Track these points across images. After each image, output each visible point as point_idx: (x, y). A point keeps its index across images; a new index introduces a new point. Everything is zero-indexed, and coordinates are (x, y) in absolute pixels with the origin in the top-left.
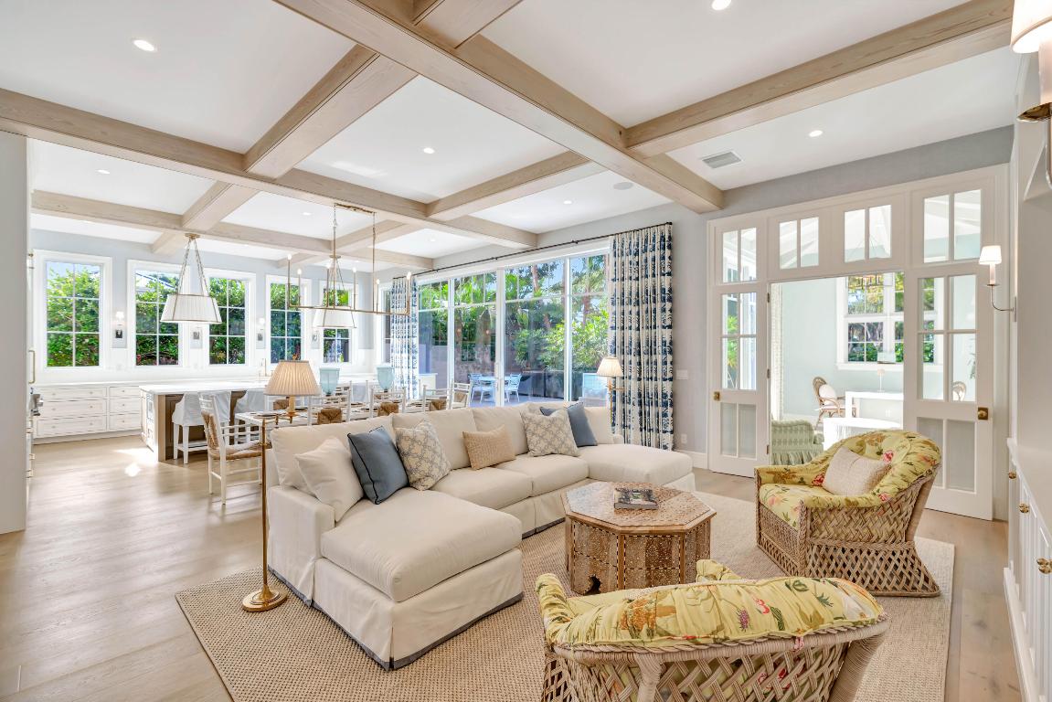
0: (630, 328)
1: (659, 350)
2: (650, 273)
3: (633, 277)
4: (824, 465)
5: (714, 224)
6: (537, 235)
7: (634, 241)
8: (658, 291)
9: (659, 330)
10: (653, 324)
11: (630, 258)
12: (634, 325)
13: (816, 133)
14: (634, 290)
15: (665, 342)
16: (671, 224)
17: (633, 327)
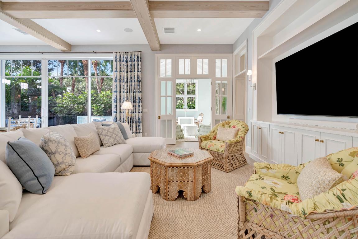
0: (124, 92)
1: (137, 101)
2: (133, 70)
3: (125, 71)
4: (214, 133)
5: (157, 55)
6: (71, 45)
7: (125, 56)
8: (136, 78)
9: (137, 93)
10: (134, 90)
11: (124, 63)
12: (126, 91)
13: (199, 30)
14: (125, 76)
15: (139, 98)
16: (141, 52)
17: (125, 91)
